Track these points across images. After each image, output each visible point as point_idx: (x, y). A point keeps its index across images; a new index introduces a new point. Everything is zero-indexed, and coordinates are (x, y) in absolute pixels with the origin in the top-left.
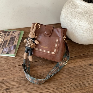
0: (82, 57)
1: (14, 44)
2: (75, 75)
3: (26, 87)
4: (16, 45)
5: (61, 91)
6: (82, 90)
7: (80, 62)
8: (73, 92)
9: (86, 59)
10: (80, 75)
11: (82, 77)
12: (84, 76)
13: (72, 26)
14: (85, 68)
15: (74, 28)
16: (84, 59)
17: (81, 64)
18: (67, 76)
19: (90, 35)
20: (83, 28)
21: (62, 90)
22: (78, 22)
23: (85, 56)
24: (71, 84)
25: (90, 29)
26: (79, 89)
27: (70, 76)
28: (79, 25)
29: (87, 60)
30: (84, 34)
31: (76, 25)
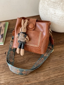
0: (60, 43)
1: (1, 34)
2: (53, 60)
3: (8, 72)
4: (3, 34)
5: (40, 74)
6: (60, 72)
7: (58, 49)
8: (51, 74)
10: (58, 60)
11: (60, 62)
13: (49, 15)
14: (63, 53)
15: (50, 17)
16: (62, 46)
17: (59, 50)
20: (58, 16)
21: (42, 74)
22: (54, 11)
23: (63, 43)
24: (49, 68)
26: (57, 72)
27: (49, 61)
28: (55, 13)
30: (60, 22)
31: (52, 13)
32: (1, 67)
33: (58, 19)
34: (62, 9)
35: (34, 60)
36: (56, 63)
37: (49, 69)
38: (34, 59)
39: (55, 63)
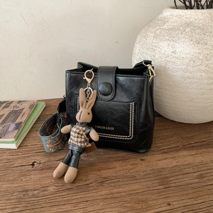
0: (193, 147)
1: (18, 121)
4: (21, 123)
7: (189, 158)
9: (205, 150)
10: (193, 185)
12: (207, 188)
13: (159, 59)
15: (163, 64)
16: (201, 151)
18: (156, 186)
19: (203, 74)
20: (183, 58)
23: (201, 146)
24: (169, 205)
25: (201, 58)
27: (166, 186)
29: (209, 152)
30: (188, 74)
31: (166, 53)
32: (13, 197)
33: (184, 67)
34: (192, 40)
35: (119, 183)
36: (190, 192)
37: (168, 207)
38: (119, 181)
39: (185, 193)
